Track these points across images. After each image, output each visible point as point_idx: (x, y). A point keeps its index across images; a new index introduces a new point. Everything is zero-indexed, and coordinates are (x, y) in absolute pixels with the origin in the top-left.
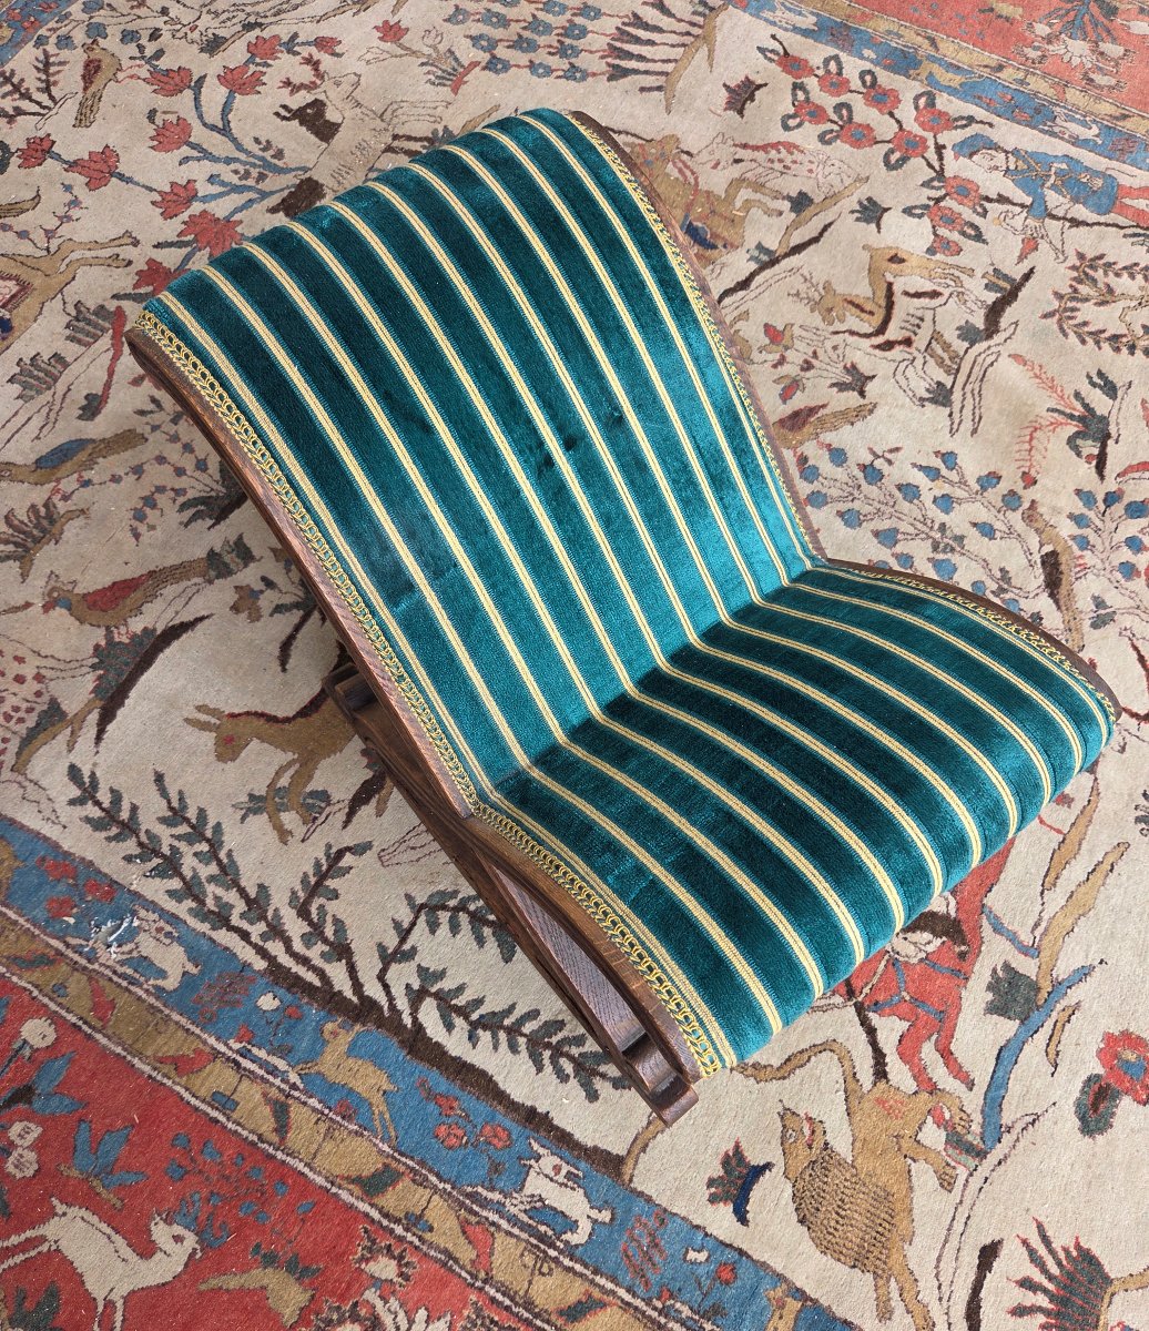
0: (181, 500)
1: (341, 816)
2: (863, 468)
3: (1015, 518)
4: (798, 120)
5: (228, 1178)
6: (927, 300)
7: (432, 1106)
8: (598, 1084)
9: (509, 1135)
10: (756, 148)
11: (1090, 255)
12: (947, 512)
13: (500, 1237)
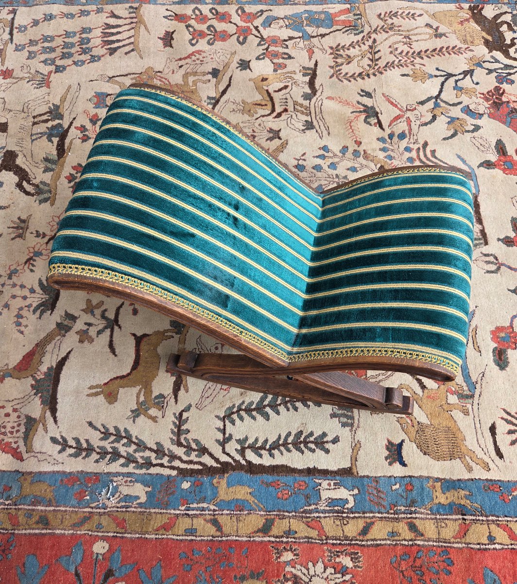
0: (32, 309)
1: (173, 400)
2: (296, 167)
3: (361, 160)
4: (195, 40)
5: (209, 558)
6: (284, 90)
7: (271, 489)
8: (327, 446)
9: (305, 483)
10: (185, 58)
11: (334, 46)
12: (335, 169)
13: (322, 521)
